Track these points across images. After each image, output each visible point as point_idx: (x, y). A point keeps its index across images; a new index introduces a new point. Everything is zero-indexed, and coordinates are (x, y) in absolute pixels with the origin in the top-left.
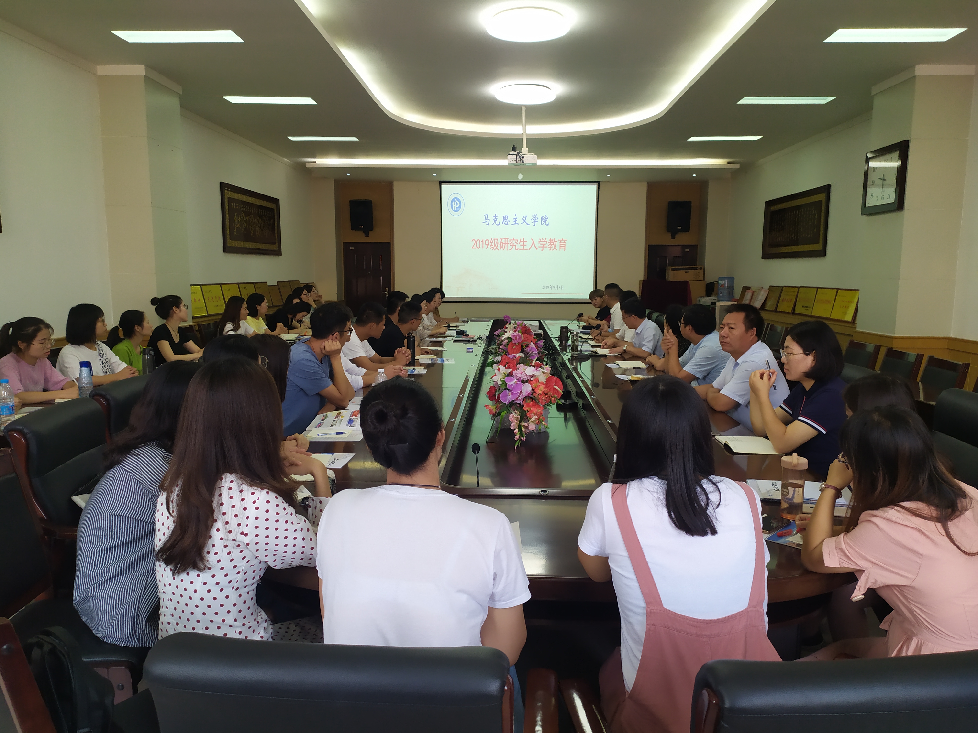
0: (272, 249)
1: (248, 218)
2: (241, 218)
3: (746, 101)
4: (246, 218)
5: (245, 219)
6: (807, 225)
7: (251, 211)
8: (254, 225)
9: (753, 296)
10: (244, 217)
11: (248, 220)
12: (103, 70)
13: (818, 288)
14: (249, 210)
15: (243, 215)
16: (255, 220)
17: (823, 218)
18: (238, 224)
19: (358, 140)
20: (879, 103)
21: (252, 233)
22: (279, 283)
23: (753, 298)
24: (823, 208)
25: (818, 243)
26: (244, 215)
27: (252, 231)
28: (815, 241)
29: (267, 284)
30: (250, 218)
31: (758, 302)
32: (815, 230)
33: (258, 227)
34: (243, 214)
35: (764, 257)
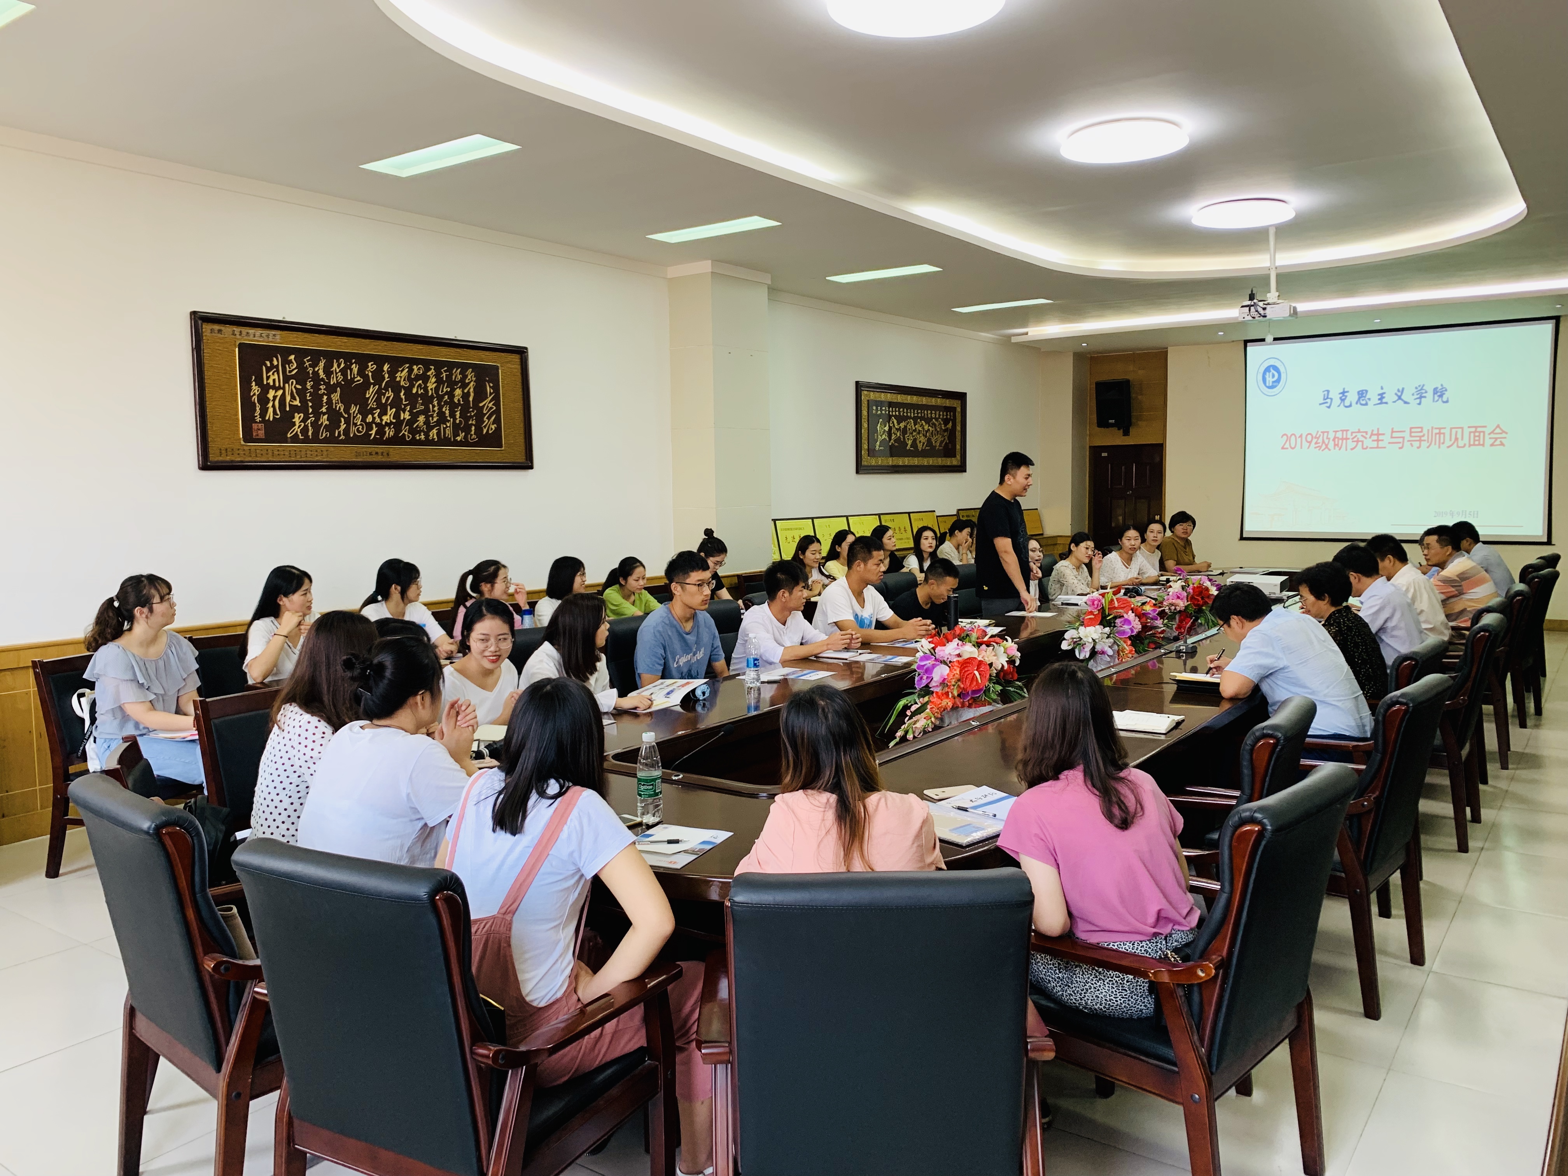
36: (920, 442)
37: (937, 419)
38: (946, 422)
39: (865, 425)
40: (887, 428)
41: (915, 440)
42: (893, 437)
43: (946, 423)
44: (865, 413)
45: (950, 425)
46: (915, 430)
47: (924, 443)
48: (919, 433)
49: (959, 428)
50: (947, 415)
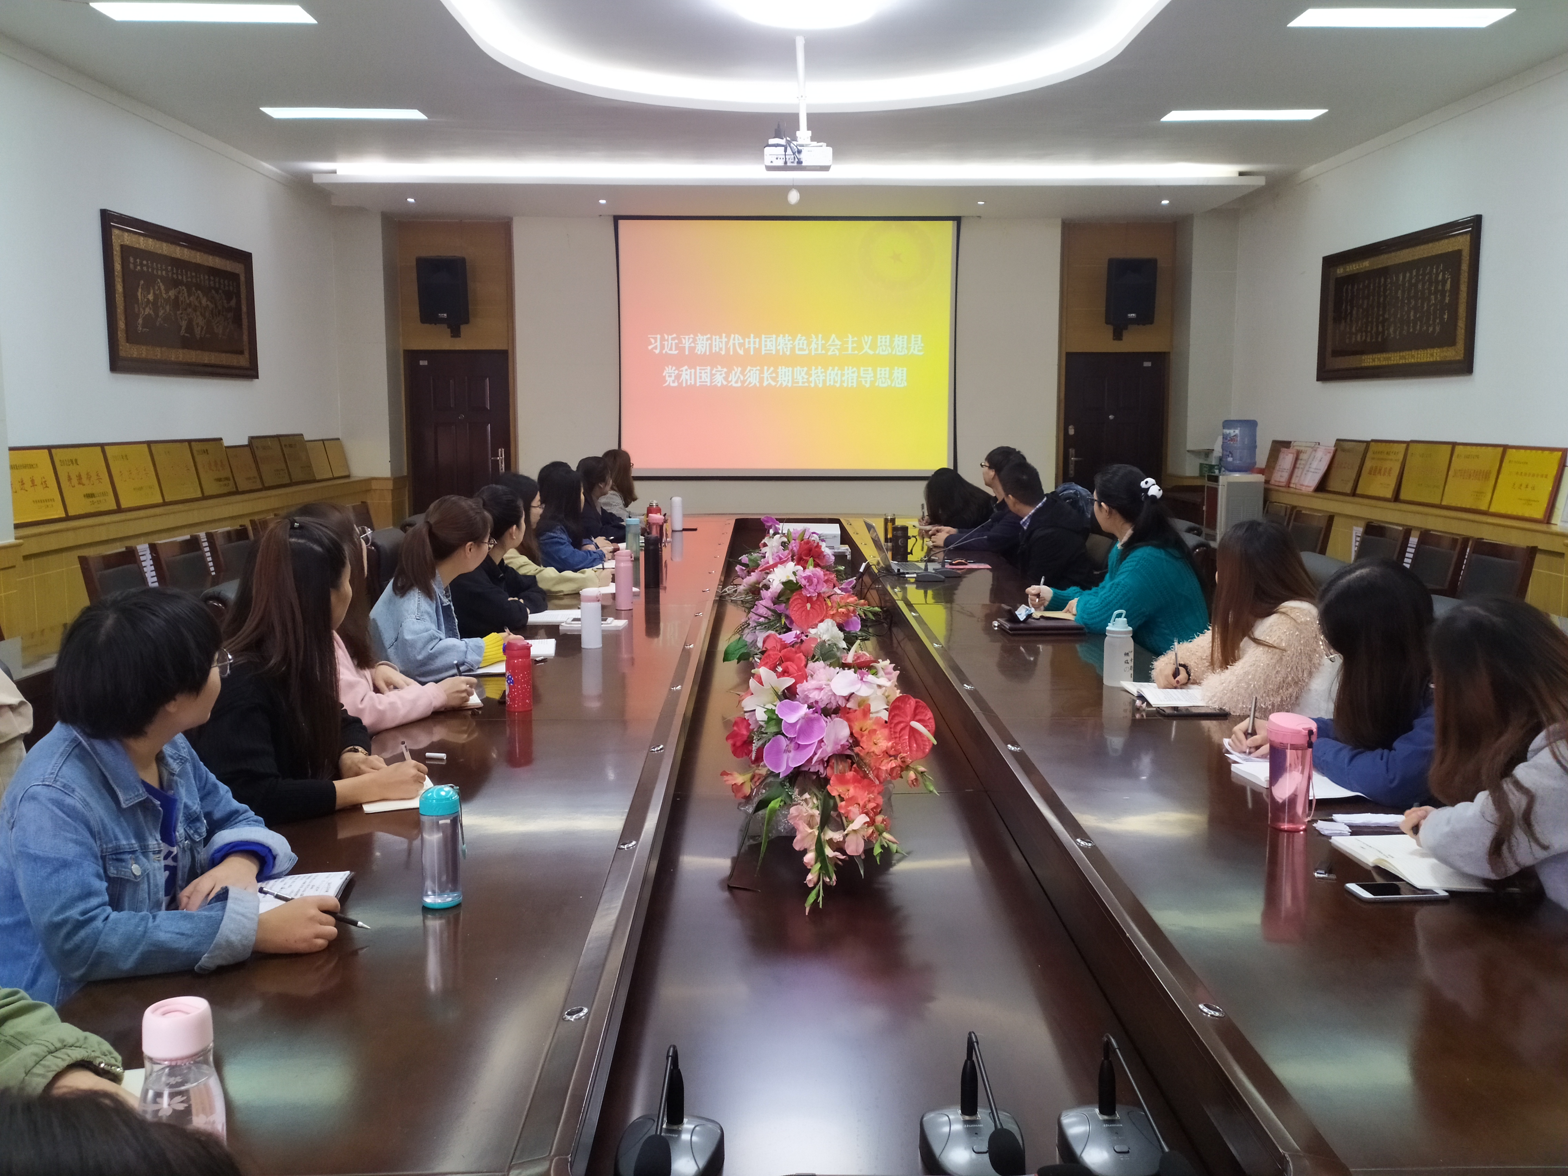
0: (235, 364)
1: (172, 293)
2: (154, 294)
4: (167, 292)
5: (164, 296)
6: (1425, 305)
7: (180, 277)
8: (189, 310)
9: (1299, 462)
10: (163, 292)
11: (173, 297)
13: (1454, 445)
14: (175, 276)
15: (159, 288)
16: (191, 299)
17: (1464, 288)
18: (146, 306)
19: (426, 118)
21: (183, 328)
22: (253, 441)
23: (1298, 466)
24: (1465, 267)
25: (1452, 343)
26: (162, 287)
27: (184, 324)
28: (1451, 340)
29: (222, 444)
30: (179, 293)
31: (1310, 474)
32: (1446, 317)
33: (198, 313)
34: (161, 284)
35: (1326, 374)
36: (197, 324)
37: (217, 291)
38: (229, 296)
39: (119, 288)
40: (151, 297)
41: (190, 321)
42: (161, 313)
43: (229, 299)
44: (118, 267)
45: (233, 303)
46: (190, 305)
47: (202, 328)
48: (195, 310)
49: (244, 309)
50: (229, 285)
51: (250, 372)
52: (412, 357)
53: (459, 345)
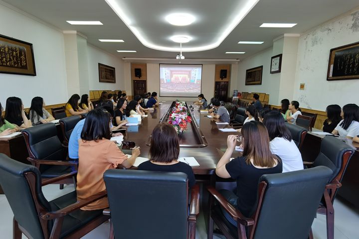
0: (113, 81)
3: (240, 43)
6: (257, 76)
12: (65, 32)
18: (103, 74)
19: (136, 52)
20: (275, 44)
22: (115, 91)
24: (261, 72)
28: (259, 81)
29: (112, 91)
32: (259, 78)
33: (109, 75)
35: (246, 85)
37: (111, 72)
39: (100, 72)
45: (113, 74)
51: (115, 82)
52: (134, 81)
53: (140, 79)
